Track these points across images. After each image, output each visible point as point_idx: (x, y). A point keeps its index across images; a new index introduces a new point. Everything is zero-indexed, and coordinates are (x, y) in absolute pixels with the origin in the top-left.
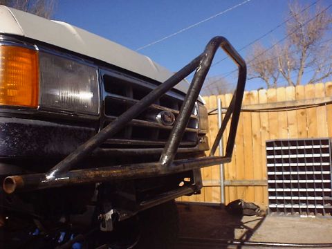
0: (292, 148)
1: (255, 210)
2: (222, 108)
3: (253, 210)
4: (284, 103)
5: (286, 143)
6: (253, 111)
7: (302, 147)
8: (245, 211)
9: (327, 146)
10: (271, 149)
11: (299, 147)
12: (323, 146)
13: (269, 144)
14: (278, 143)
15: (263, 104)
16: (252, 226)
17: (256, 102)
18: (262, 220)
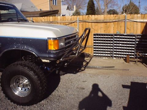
0: (102, 36)
1: (89, 56)
2: (79, 20)
3: (88, 56)
4: (100, 20)
5: (100, 35)
6: (90, 22)
7: (105, 36)
8: (86, 56)
9: (113, 37)
10: (95, 36)
11: (104, 36)
12: (111, 37)
13: (94, 35)
14: (97, 35)
15: (93, 20)
16: (88, 61)
17: (91, 19)
18: (91, 59)
